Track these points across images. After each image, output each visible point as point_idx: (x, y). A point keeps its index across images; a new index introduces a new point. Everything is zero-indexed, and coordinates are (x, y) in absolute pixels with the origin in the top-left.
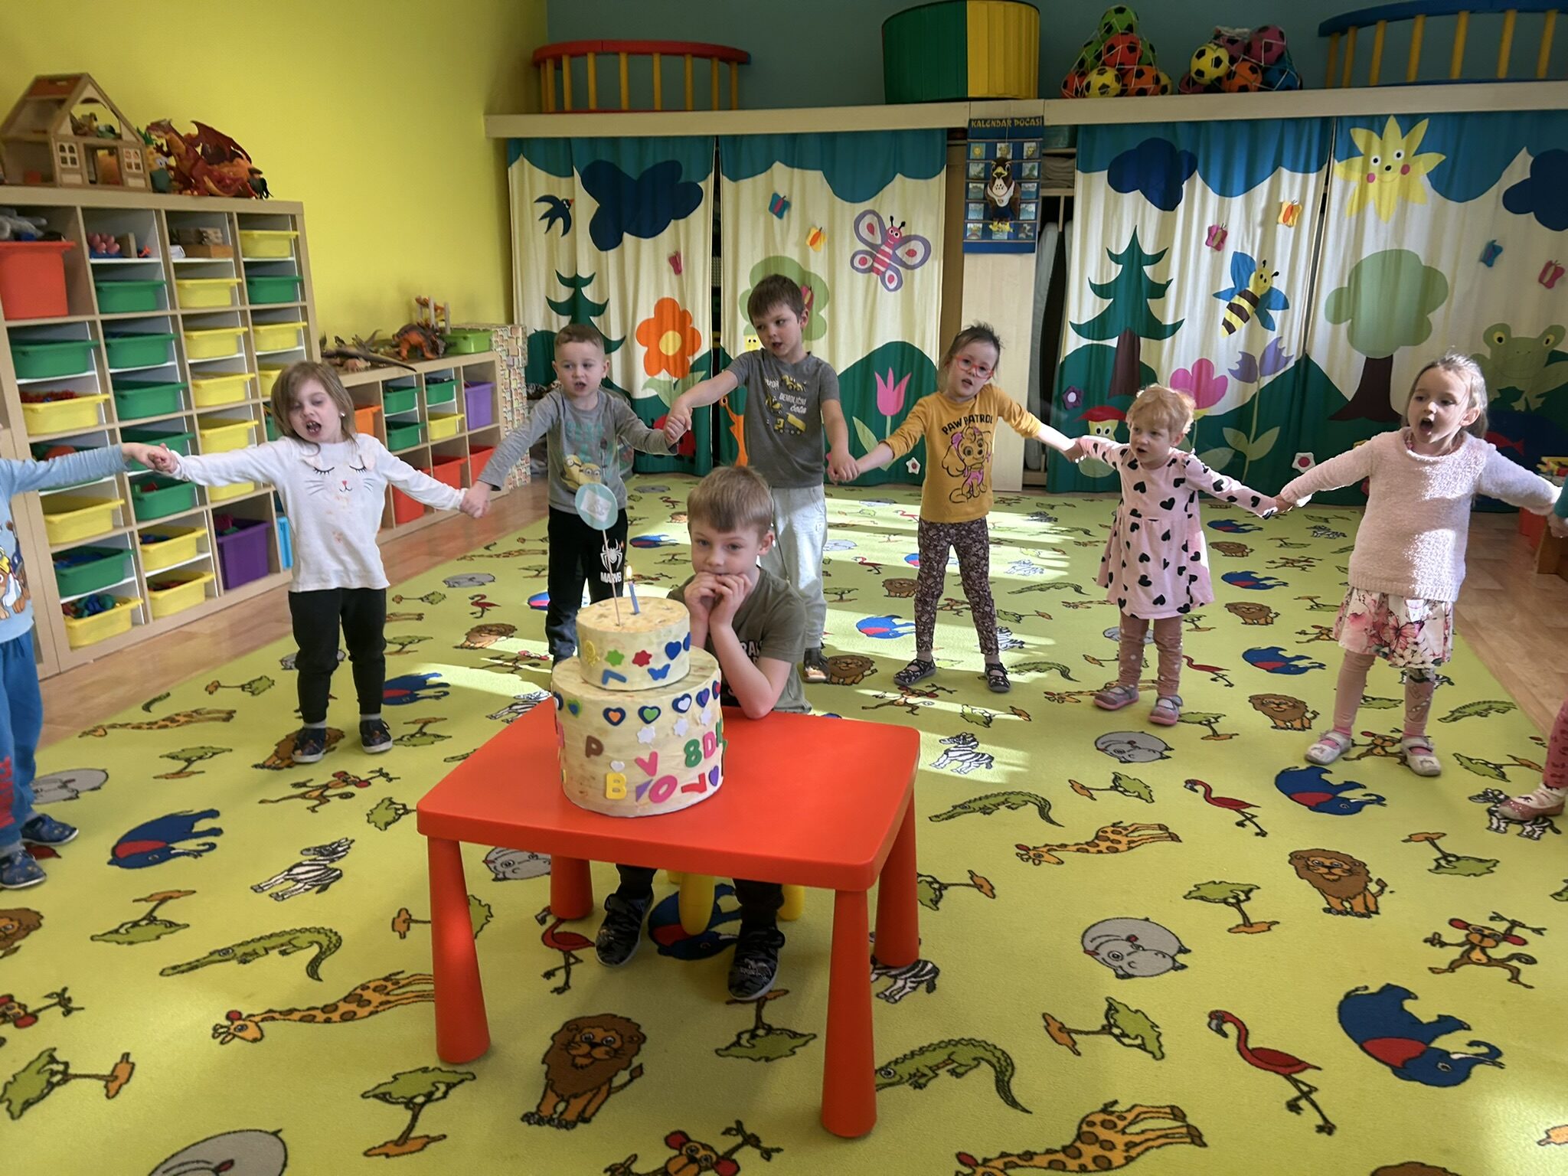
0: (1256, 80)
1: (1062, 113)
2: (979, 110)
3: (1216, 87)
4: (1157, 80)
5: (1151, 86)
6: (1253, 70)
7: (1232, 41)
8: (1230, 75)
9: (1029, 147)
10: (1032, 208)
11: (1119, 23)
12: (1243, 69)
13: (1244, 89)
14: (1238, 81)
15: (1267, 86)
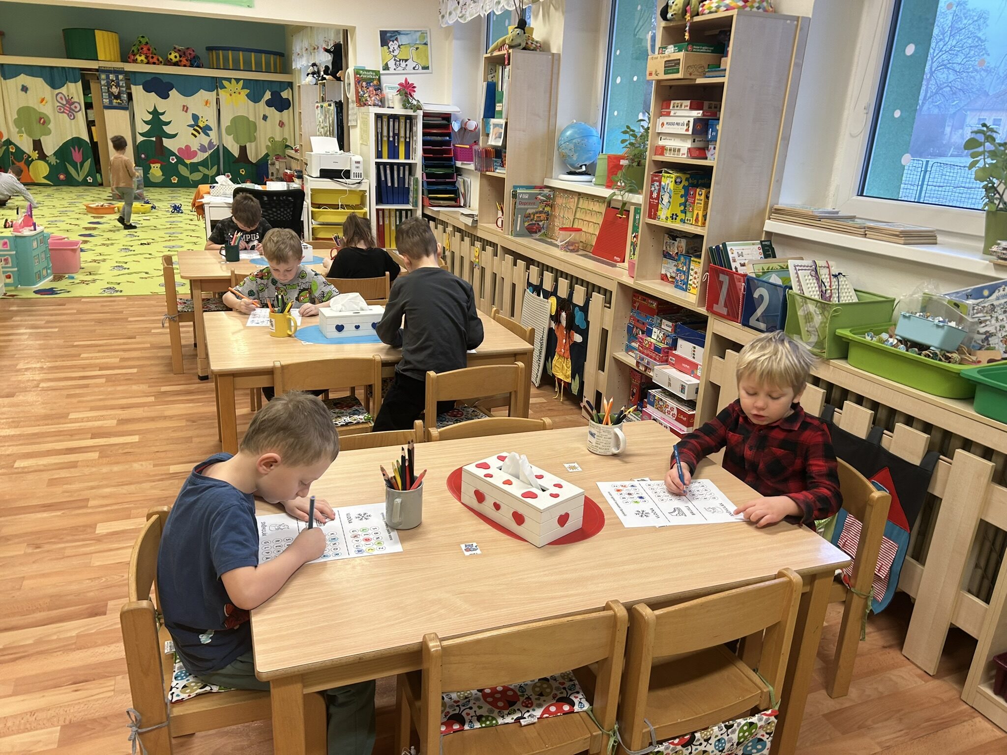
0: (188, 63)
1: (129, 67)
2: (102, 64)
3: (176, 64)
4: (158, 60)
5: (157, 62)
6: (187, 60)
7: (179, 50)
8: (181, 61)
9: (121, 77)
10: (125, 96)
11: (144, 41)
12: (184, 59)
13: (185, 66)
14: (183, 63)
15: (192, 66)
